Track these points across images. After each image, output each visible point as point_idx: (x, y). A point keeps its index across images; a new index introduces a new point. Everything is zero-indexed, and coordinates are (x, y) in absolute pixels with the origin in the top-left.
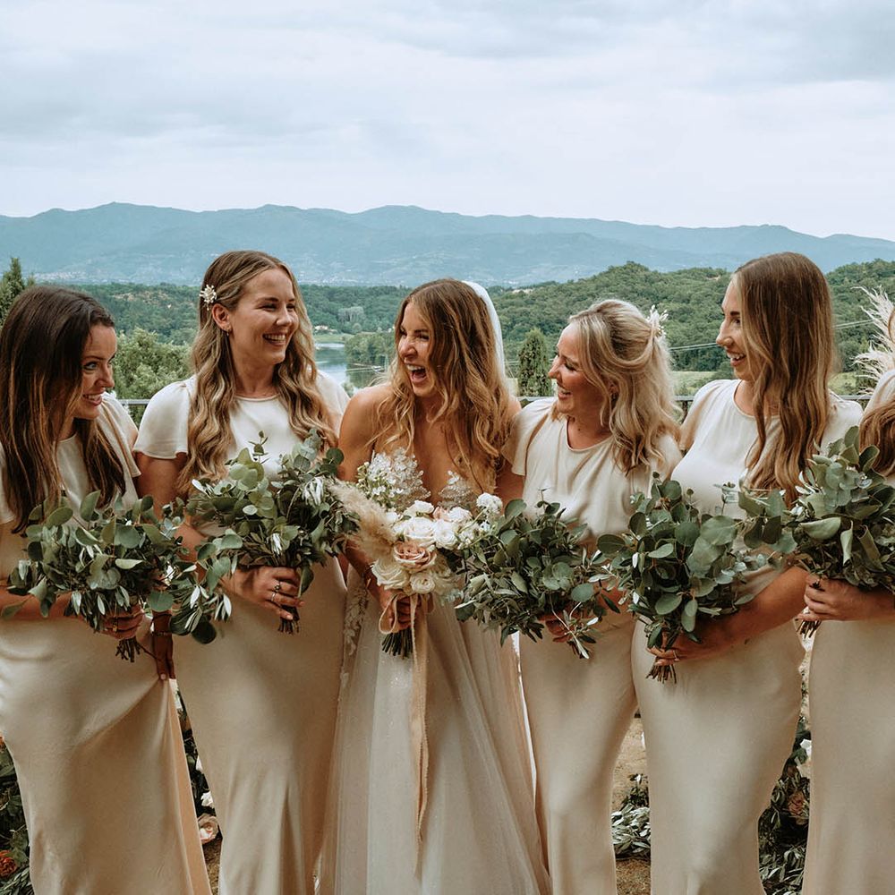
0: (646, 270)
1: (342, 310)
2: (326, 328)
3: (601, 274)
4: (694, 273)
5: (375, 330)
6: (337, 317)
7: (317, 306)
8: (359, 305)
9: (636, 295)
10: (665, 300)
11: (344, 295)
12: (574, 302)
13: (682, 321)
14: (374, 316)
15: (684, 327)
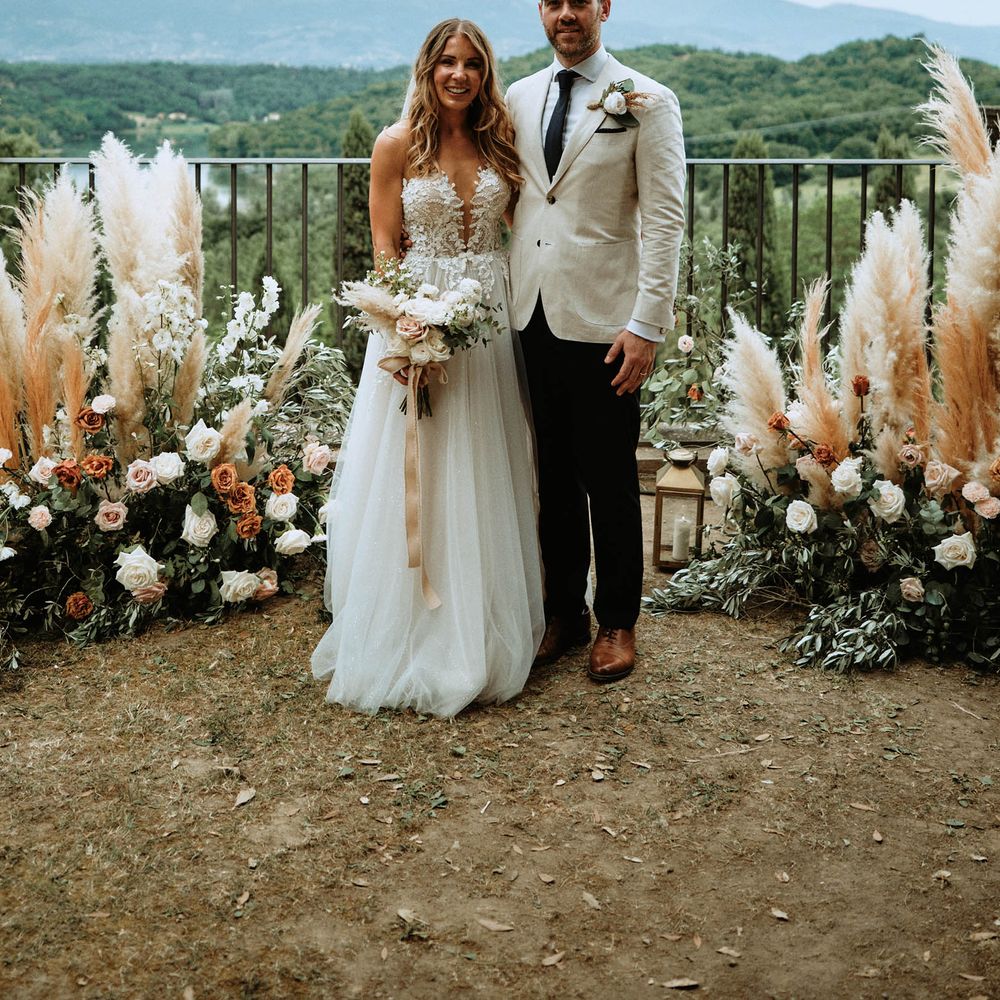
2: (183, 117)
4: (657, 51)
5: (246, 119)
6: (198, 103)
7: (172, 88)
8: (227, 87)
11: (207, 75)
14: (245, 101)
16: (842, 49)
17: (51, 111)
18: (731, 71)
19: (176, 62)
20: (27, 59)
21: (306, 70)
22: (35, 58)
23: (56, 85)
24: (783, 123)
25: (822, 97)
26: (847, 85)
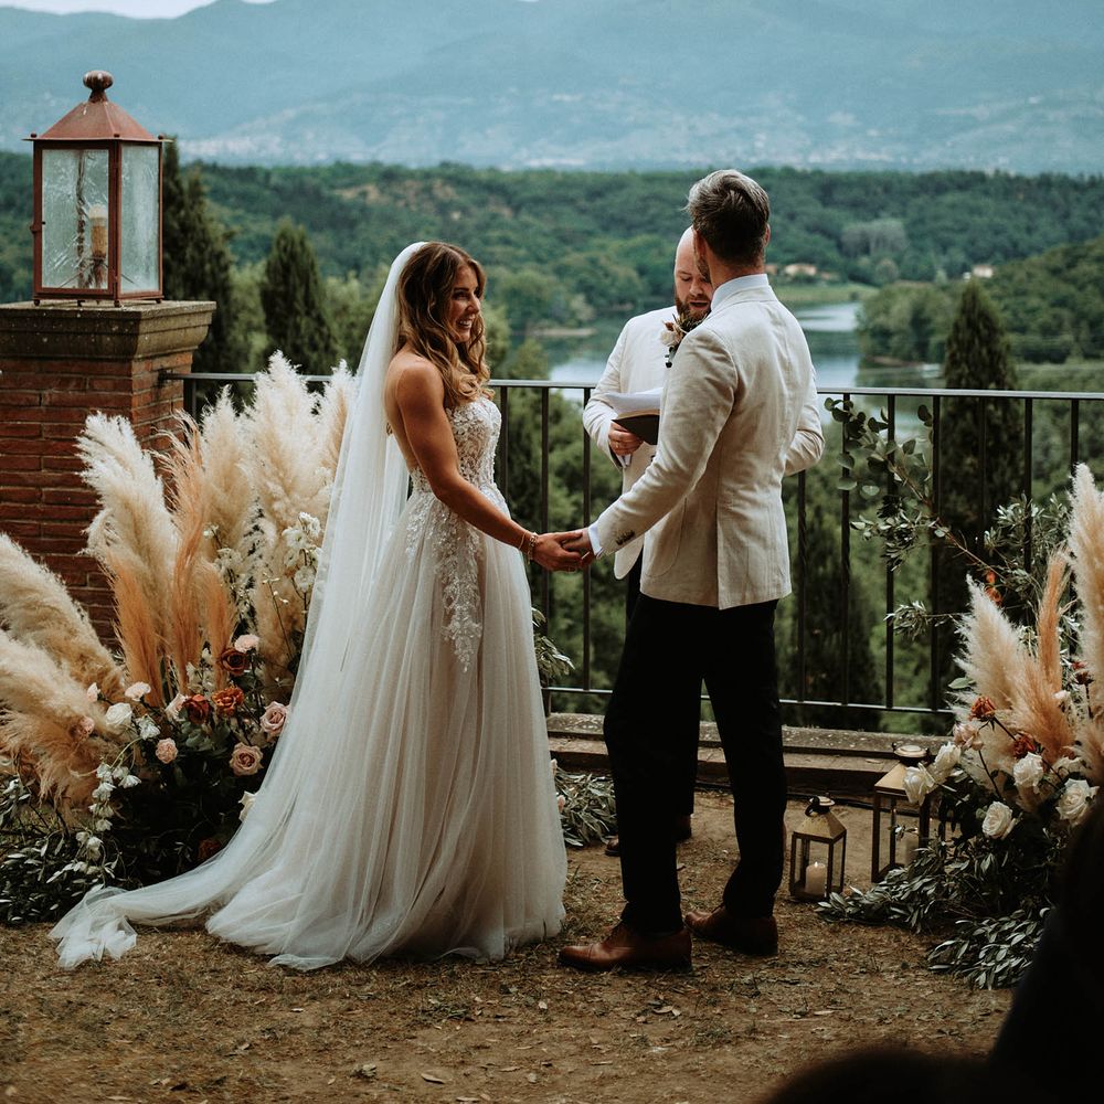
1: (853, 228)
2: (811, 271)
5: (928, 277)
6: (840, 246)
7: (792, 217)
8: (894, 215)
11: (857, 193)
14: (928, 242)
17: (574, 258)
19: (799, 168)
20: (535, 164)
21: (1045, 182)
22: (548, 162)
23: (583, 211)
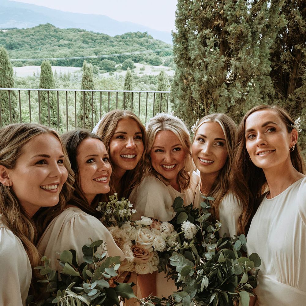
0: (54, 27)
3: (36, 27)
4: (74, 30)
9: (50, 36)
10: (62, 39)
12: (25, 37)
13: (69, 48)
15: (70, 50)
16: (126, 34)
18: (95, 38)
24: (110, 54)
25: (120, 47)
26: (127, 45)
